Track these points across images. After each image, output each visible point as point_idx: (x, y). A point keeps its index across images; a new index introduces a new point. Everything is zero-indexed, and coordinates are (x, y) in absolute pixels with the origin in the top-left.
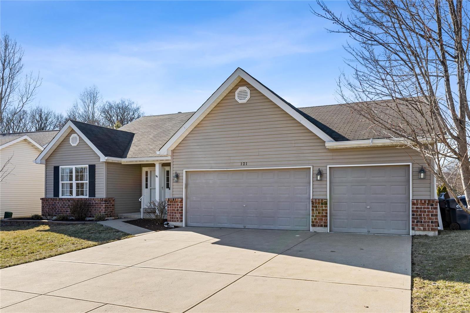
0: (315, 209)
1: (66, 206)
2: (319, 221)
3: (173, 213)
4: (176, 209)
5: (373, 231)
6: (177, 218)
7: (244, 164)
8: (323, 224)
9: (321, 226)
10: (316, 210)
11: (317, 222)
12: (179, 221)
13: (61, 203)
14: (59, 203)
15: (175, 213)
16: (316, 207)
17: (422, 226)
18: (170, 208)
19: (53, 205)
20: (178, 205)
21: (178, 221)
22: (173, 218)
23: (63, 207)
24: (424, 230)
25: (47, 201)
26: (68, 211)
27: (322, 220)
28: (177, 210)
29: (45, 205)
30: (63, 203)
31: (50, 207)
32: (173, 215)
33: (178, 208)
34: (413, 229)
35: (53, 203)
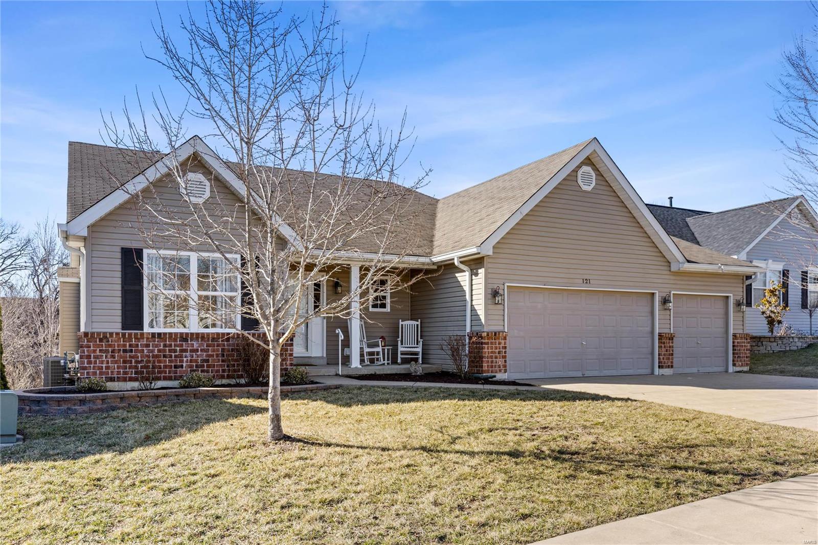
0: (663, 345)
1: (173, 354)
2: (666, 361)
3: (491, 357)
4: (497, 351)
5: (702, 370)
6: (499, 366)
7: (587, 281)
8: (670, 364)
9: (668, 367)
10: (665, 347)
11: (665, 363)
12: (503, 371)
13: (157, 346)
14: (148, 346)
15: (496, 358)
16: (664, 343)
17: (741, 361)
18: (488, 349)
19: (125, 351)
20: (500, 343)
21: (500, 371)
22: (492, 367)
23: (165, 356)
24: (742, 366)
25: (101, 340)
26: (182, 366)
27: (669, 359)
28: (499, 353)
29: (94, 351)
30: (165, 346)
31: (113, 357)
32: (492, 362)
33: (500, 349)
34: (734, 365)
35: (125, 346)
